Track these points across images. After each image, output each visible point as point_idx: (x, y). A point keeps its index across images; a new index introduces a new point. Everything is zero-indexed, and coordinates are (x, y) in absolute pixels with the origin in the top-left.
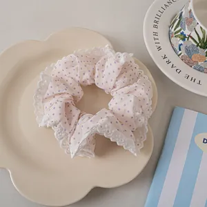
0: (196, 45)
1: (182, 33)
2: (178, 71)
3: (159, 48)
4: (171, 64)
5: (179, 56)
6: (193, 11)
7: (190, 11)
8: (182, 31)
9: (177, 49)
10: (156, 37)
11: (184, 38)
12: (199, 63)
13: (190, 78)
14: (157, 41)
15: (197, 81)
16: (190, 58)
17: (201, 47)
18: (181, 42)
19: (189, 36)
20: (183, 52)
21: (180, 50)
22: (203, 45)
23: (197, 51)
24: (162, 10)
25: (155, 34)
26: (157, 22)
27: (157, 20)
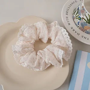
0: (86, 22)
2: (78, 34)
3: (69, 24)
4: (75, 31)
5: (78, 27)
6: (84, 7)
7: (83, 7)
8: (79, 16)
9: (77, 24)
10: (67, 19)
11: (80, 19)
12: (87, 30)
13: (84, 37)
14: (68, 21)
15: (87, 38)
16: (83, 28)
17: (88, 23)
18: (79, 21)
20: (80, 25)
22: (89, 22)
23: (86, 25)
24: (69, 7)
25: (67, 18)
26: (67, 12)
27: (67, 11)
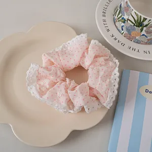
0: (133, 25)
1: (123, 18)
2: (123, 44)
3: (108, 30)
4: (117, 40)
5: (122, 34)
6: (128, 2)
9: (120, 29)
10: (105, 23)
11: (124, 21)
12: (137, 38)
13: (131, 48)
14: (106, 26)
15: (136, 50)
16: (130, 35)
17: (136, 26)
18: (123, 24)
19: (128, 19)
20: (125, 32)
21: (123, 30)
22: (138, 25)
23: (134, 29)
24: (107, 4)
25: (104, 21)
26: (104, 13)
27: (105, 11)
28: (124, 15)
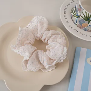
1: (77, 15)
2: (77, 31)
4: (73, 29)
5: (76, 25)
7: (80, 5)
9: (75, 22)
12: (85, 27)
13: (82, 34)
14: (66, 19)
15: (85, 35)
16: (81, 25)
17: (85, 20)
18: (77, 19)
19: (80, 16)
20: (78, 23)
23: (84, 22)
24: (67, 6)
25: (65, 16)
26: (65, 11)
27: (65, 10)
28: (78, 13)
